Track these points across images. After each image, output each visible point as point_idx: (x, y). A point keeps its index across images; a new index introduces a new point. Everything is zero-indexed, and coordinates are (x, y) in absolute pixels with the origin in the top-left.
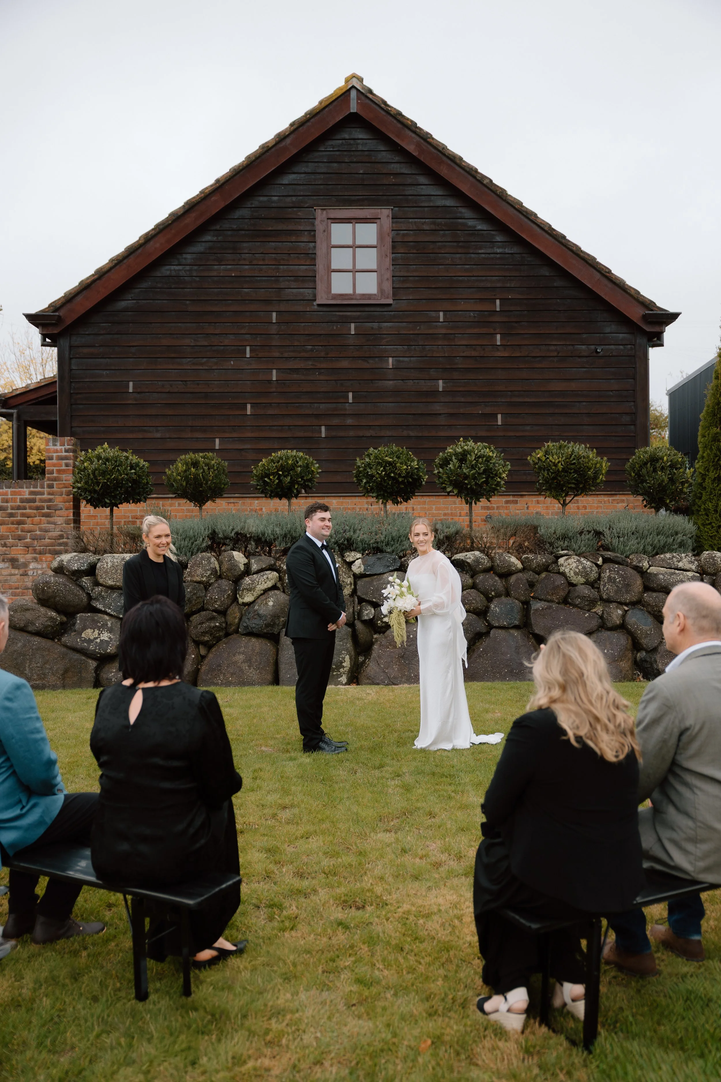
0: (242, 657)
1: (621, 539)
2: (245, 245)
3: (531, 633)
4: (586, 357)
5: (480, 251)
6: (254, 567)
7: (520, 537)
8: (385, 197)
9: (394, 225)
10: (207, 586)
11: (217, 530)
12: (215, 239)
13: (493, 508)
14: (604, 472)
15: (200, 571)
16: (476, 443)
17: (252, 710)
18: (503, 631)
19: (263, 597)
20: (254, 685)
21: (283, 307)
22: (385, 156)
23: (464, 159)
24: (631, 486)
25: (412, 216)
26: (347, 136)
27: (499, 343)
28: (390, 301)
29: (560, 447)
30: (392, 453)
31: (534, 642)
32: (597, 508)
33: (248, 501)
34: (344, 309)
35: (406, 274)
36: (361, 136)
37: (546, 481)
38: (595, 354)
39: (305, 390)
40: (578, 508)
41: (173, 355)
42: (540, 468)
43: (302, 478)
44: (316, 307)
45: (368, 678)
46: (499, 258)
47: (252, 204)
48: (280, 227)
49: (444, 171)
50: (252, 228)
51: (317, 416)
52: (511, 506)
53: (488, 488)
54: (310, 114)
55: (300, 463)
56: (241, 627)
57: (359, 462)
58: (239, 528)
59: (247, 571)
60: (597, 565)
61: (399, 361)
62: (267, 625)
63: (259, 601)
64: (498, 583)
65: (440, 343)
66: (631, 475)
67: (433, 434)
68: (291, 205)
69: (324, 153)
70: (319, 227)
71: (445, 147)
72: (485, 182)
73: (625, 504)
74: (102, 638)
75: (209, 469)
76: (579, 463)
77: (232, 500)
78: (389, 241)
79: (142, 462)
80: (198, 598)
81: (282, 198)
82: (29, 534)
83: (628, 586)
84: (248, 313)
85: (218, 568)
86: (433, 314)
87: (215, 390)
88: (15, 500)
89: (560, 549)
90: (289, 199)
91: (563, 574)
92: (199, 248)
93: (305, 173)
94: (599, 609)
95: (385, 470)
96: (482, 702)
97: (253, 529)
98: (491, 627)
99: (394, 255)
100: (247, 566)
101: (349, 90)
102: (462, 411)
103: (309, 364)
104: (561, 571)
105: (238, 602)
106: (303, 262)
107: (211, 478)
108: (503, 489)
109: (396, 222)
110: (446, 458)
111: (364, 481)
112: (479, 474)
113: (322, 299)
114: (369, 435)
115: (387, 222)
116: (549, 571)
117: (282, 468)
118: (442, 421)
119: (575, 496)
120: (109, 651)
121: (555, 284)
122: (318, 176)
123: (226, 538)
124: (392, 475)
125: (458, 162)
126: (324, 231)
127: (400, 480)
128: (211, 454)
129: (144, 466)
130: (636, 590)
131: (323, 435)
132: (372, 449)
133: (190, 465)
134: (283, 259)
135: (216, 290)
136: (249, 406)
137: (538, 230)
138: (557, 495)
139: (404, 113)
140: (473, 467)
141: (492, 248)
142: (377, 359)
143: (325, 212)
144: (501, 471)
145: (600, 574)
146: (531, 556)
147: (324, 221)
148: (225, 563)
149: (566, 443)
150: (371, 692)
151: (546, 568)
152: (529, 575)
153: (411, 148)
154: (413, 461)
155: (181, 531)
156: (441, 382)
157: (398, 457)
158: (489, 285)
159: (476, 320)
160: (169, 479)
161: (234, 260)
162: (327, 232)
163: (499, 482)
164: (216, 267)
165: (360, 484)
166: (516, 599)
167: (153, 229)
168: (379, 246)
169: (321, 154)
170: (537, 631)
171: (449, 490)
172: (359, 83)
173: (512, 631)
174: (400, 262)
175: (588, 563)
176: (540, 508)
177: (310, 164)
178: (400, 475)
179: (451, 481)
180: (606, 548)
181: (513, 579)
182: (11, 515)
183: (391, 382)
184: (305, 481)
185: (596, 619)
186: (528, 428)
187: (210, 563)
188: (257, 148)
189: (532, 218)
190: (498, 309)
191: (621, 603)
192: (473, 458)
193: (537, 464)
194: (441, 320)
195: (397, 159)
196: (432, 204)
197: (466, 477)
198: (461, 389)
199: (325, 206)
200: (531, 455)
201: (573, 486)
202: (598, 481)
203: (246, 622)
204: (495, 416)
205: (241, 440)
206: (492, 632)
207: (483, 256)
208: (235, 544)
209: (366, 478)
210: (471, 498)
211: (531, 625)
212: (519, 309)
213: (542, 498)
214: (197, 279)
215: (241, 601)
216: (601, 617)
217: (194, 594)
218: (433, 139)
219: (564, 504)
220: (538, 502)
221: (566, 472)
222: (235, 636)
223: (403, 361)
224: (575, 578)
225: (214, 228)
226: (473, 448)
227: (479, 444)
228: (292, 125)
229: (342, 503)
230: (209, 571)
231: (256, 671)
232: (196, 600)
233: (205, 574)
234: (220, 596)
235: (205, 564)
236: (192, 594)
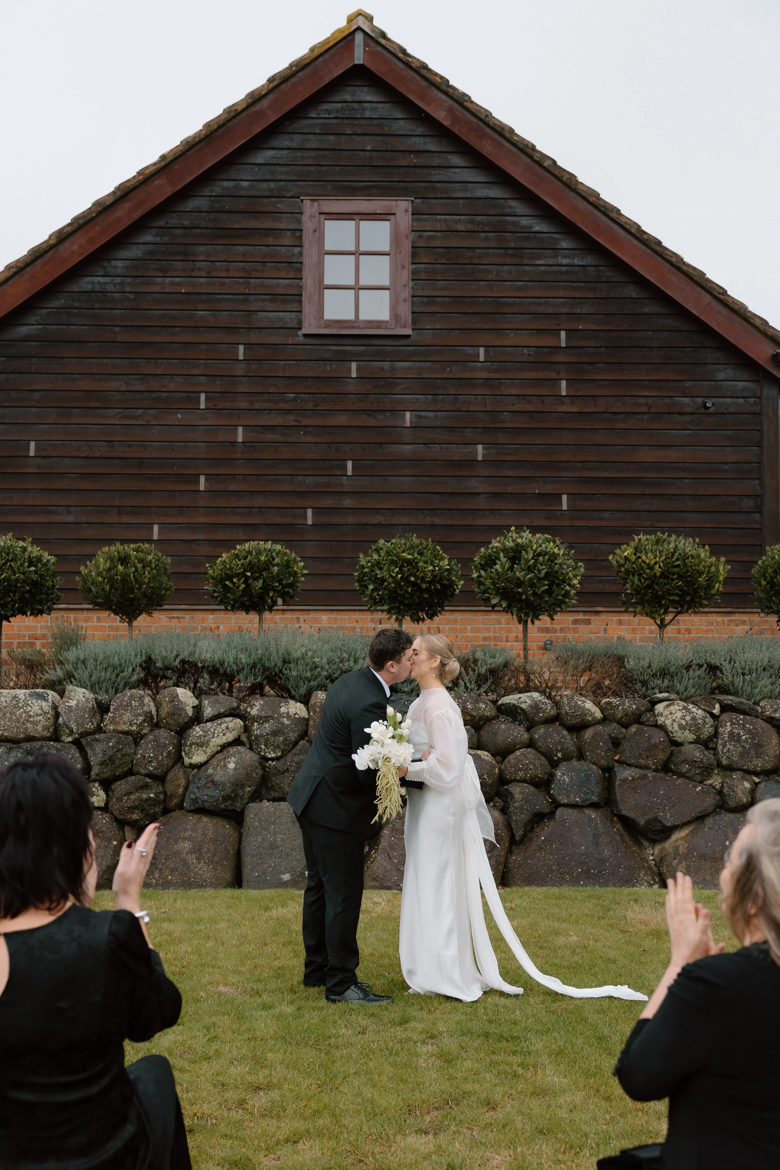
0: (187, 845)
1: (748, 677)
2: (201, 249)
3: (616, 815)
4: (691, 414)
5: (538, 262)
6: (208, 711)
7: (596, 672)
8: (402, 184)
9: (415, 224)
10: (137, 738)
11: (153, 657)
12: (158, 239)
13: (555, 631)
14: (721, 578)
15: (128, 716)
16: (534, 535)
17: (202, 927)
18: (575, 811)
19: (220, 756)
20: (205, 887)
21: (254, 338)
22: (404, 126)
23: (517, 131)
24: (760, 600)
25: (440, 211)
26: (349, 98)
27: (564, 393)
28: (408, 331)
29: (657, 542)
30: (412, 547)
31: (621, 828)
32: (707, 632)
33: (199, 615)
34: (342, 342)
35: (431, 293)
36: (368, 98)
37: (637, 591)
38: (702, 410)
39: (283, 457)
40: (679, 632)
41: (93, 404)
42: (627, 572)
43: (280, 581)
44: (301, 338)
45: (374, 879)
46: (565, 273)
47: (212, 191)
48: (252, 224)
49: (487, 149)
50: (212, 225)
51: (301, 494)
52: (581, 627)
53: (553, 600)
54: (296, 65)
55: (277, 560)
56: (187, 799)
57: (363, 560)
58: (186, 653)
59: (198, 718)
60: (712, 715)
61: (420, 417)
62: (226, 798)
63: (214, 761)
64: (568, 740)
65: (480, 391)
66: (760, 584)
67: (468, 522)
68: (268, 193)
69: (316, 121)
70: (308, 224)
71: (488, 114)
72: (546, 164)
73: (747, 627)
75: (144, 567)
76: (685, 565)
77: (176, 614)
78: (407, 246)
79: (46, 556)
80: (123, 756)
81: (255, 183)
83: (758, 747)
84: (203, 346)
85: (154, 713)
86: (470, 350)
87: (154, 455)
89: (657, 691)
90: (265, 185)
91: (662, 728)
92: (134, 252)
93: (288, 149)
94: (716, 781)
95: (401, 571)
96: (547, 918)
97: (207, 656)
98: (556, 805)
99: (414, 266)
100: (198, 709)
101: (353, 33)
102: (510, 489)
103: (290, 420)
104: (659, 722)
105: (183, 763)
106: (283, 275)
107: (146, 580)
108: (574, 602)
109: (418, 220)
110: (490, 555)
111: (371, 587)
112: (539, 579)
113: (310, 327)
114: (375, 521)
115: (405, 220)
116: (642, 723)
117: (251, 567)
118: (481, 503)
119: (678, 613)
121: (646, 310)
122: (307, 154)
123: (167, 668)
124: (412, 579)
125: (508, 135)
126: (315, 231)
127: (424, 586)
128: (147, 545)
129: (48, 561)
130: (771, 753)
131: (310, 522)
132: (382, 542)
133: (116, 561)
134: (255, 270)
135: (158, 312)
136: (202, 479)
137: (622, 233)
138: (652, 612)
139: (431, 66)
140: (530, 569)
141: (556, 257)
142: (388, 414)
143: (316, 204)
144: (570, 574)
145: (716, 729)
146: (615, 701)
147: (314, 217)
148: (164, 705)
149: (665, 536)
150: (380, 900)
151: (637, 719)
152: (613, 729)
153: (440, 115)
154: (442, 559)
155: (101, 657)
156: (480, 448)
157: (421, 554)
158: (550, 310)
159: (532, 359)
160: (85, 581)
161: (184, 270)
162: (319, 233)
163: (568, 592)
164: (158, 279)
165: (364, 592)
166: (594, 764)
167: (69, 225)
168: (392, 253)
169: (311, 122)
170: (624, 812)
171: (494, 601)
172: (368, 23)
173: (588, 811)
174: (423, 276)
175: (700, 712)
176: (624, 632)
177: (296, 137)
178: (423, 579)
179: (497, 590)
180: (724, 690)
181: (588, 734)
183: (408, 447)
184: (284, 586)
185: (712, 796)
186: (606, 515)
187: (142, 704)
188: (221, 112)
189: (614, 215)
190: (563, 344)
191: (748, 772)
192: (531, 556)
193: (623, 565)
194: (482, 358)
195: (420, 131)
196: (469, 195)
197: (520, 583)
198: (509, 458)
199: (316, 195)
200: (614, 554)
201: (676, 598)
202: (713, 592)
203: (194, 792)
204: (559, 496)
205: (191, 527)
206: (558, 812)
207: (543, 268)
208: (179, 677)
209: (374, 582)
210: (527, 615)
211: (616, 802)
212: (593, 344)
213: (625, 617)
214: (132, 296)
215: (187, 761)
216: (720, 792)
217: (119, 750)
218: (472, 102)
219: (662, 626)
220: (620, 623)
221: (667, 577)
222: (177, 813)
223: (425, 417)
224: (680, 734)
225: (157, 224)
226: (531, 542)
227: (538, 535)
228: (271, 80)
229: (336, 619)
230: (141, 716)
231: (209, 866)
232: (120, 760)
233: (135, 721)
234: (156, 753)
235: (135, 706)
236: (115, 750)
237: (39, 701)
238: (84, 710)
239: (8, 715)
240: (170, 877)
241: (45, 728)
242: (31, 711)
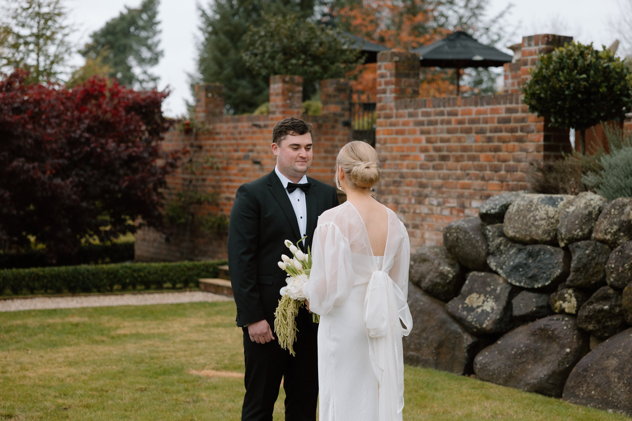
10: (610, 248)
74: (484, 308)
80: (596, 264)
82: (504, 164)
88: (492, 120)
120: (484, 326)
182: (490, 140)
187: (621, 213)
217: (594, 258)
230: (616, 225)
231: (626, 387)
232: (594, 268)
233: (609, 230)
234: (617, 264)
235: (614, 214)
236: (590, 258)
237: (547, 206)
238: (577, 217)
239: (521, 218)
240: (593, 392)
241: (546, 232)
242: (537, 215)
